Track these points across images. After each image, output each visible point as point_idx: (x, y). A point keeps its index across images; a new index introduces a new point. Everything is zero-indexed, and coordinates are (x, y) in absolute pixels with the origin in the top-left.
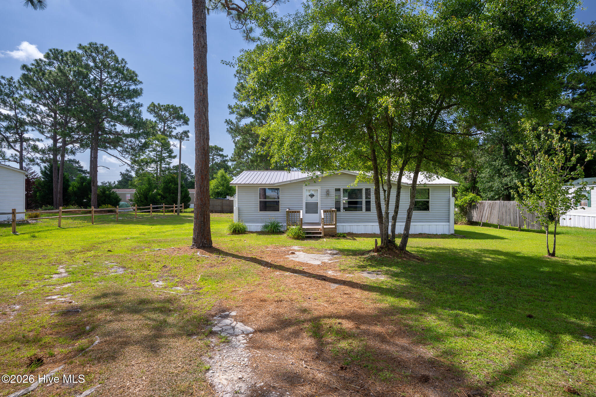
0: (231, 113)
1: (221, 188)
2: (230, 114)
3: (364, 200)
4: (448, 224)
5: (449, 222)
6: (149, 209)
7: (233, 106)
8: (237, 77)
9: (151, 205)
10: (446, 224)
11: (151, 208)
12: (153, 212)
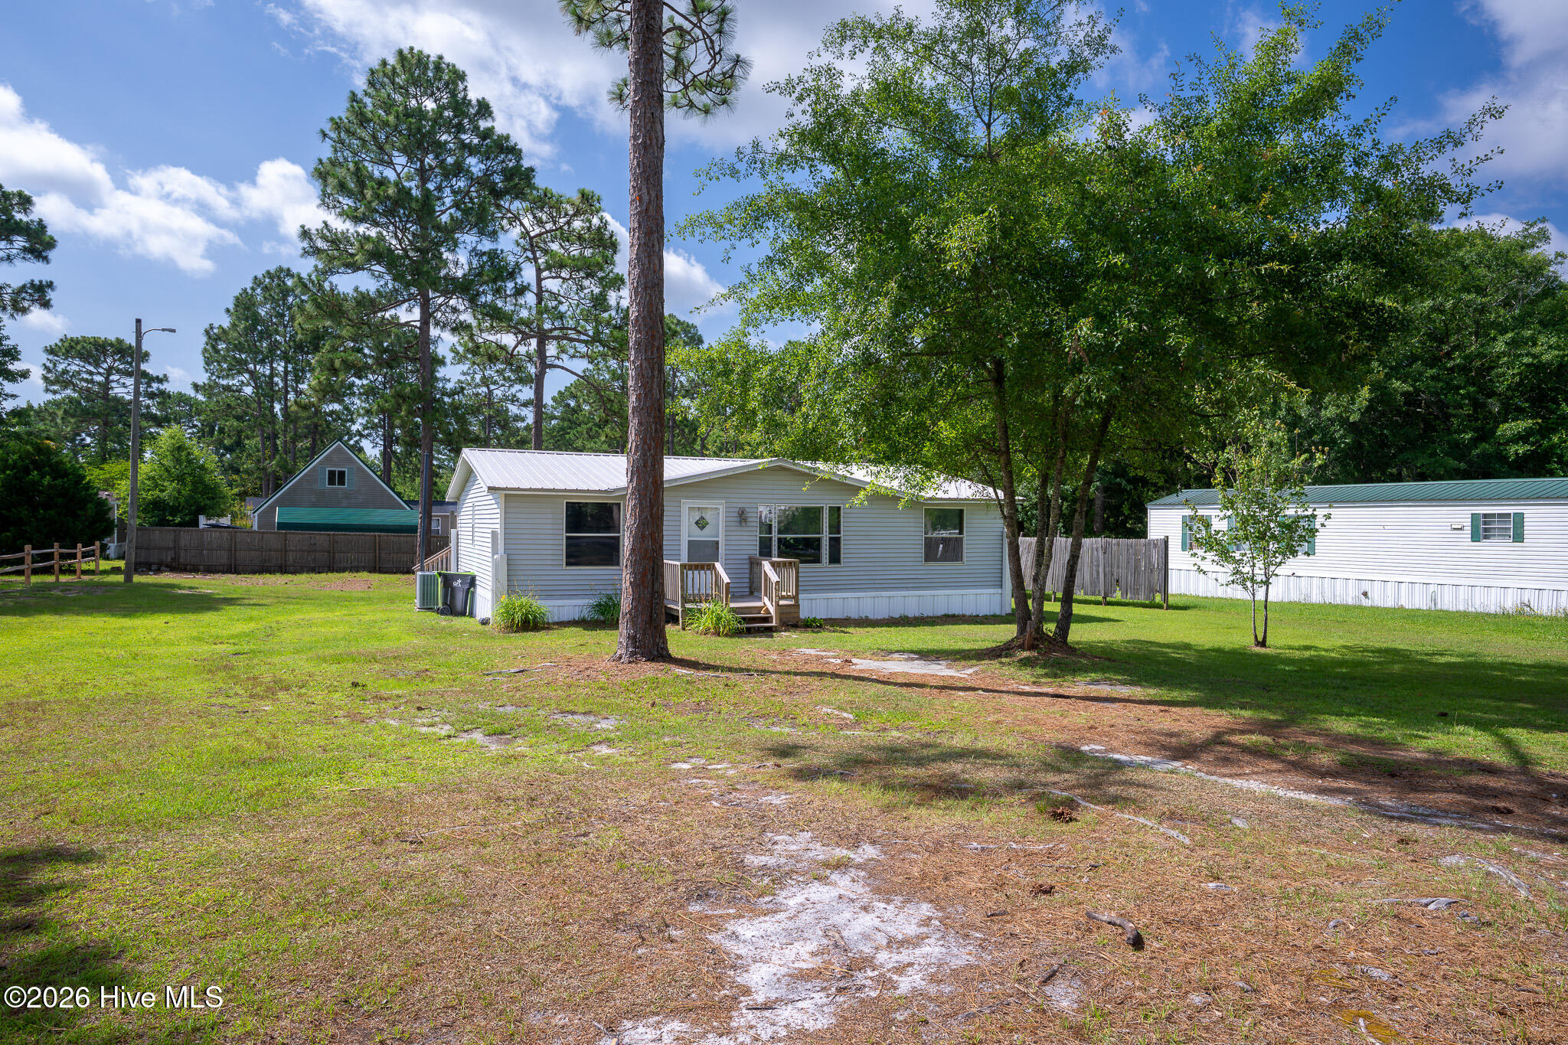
0: (306, 253)
1: (171, 487)
2: (302, 256)
3: (825, 537)
4: (999, 591)
5: (1001, 586)
6: (21, 561)
7: (314, 231)
8: (331, 139)
9: (28, 547)
10: (992, 591)
11: (28, 560)
12: (35, 572)
